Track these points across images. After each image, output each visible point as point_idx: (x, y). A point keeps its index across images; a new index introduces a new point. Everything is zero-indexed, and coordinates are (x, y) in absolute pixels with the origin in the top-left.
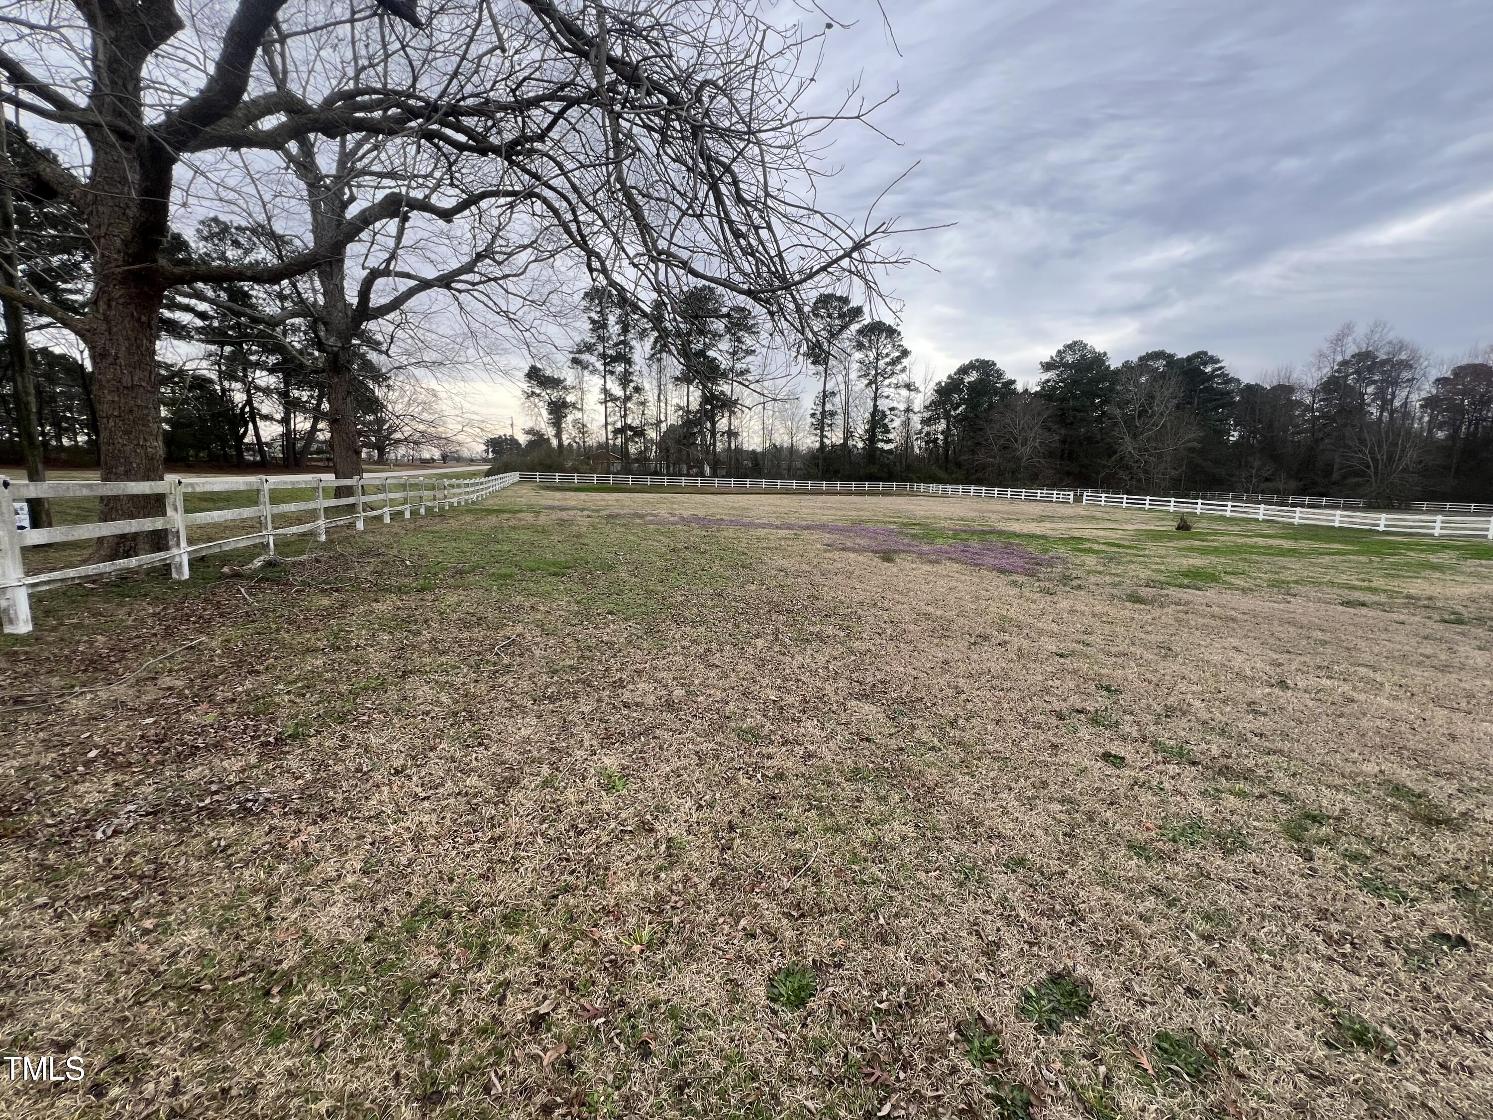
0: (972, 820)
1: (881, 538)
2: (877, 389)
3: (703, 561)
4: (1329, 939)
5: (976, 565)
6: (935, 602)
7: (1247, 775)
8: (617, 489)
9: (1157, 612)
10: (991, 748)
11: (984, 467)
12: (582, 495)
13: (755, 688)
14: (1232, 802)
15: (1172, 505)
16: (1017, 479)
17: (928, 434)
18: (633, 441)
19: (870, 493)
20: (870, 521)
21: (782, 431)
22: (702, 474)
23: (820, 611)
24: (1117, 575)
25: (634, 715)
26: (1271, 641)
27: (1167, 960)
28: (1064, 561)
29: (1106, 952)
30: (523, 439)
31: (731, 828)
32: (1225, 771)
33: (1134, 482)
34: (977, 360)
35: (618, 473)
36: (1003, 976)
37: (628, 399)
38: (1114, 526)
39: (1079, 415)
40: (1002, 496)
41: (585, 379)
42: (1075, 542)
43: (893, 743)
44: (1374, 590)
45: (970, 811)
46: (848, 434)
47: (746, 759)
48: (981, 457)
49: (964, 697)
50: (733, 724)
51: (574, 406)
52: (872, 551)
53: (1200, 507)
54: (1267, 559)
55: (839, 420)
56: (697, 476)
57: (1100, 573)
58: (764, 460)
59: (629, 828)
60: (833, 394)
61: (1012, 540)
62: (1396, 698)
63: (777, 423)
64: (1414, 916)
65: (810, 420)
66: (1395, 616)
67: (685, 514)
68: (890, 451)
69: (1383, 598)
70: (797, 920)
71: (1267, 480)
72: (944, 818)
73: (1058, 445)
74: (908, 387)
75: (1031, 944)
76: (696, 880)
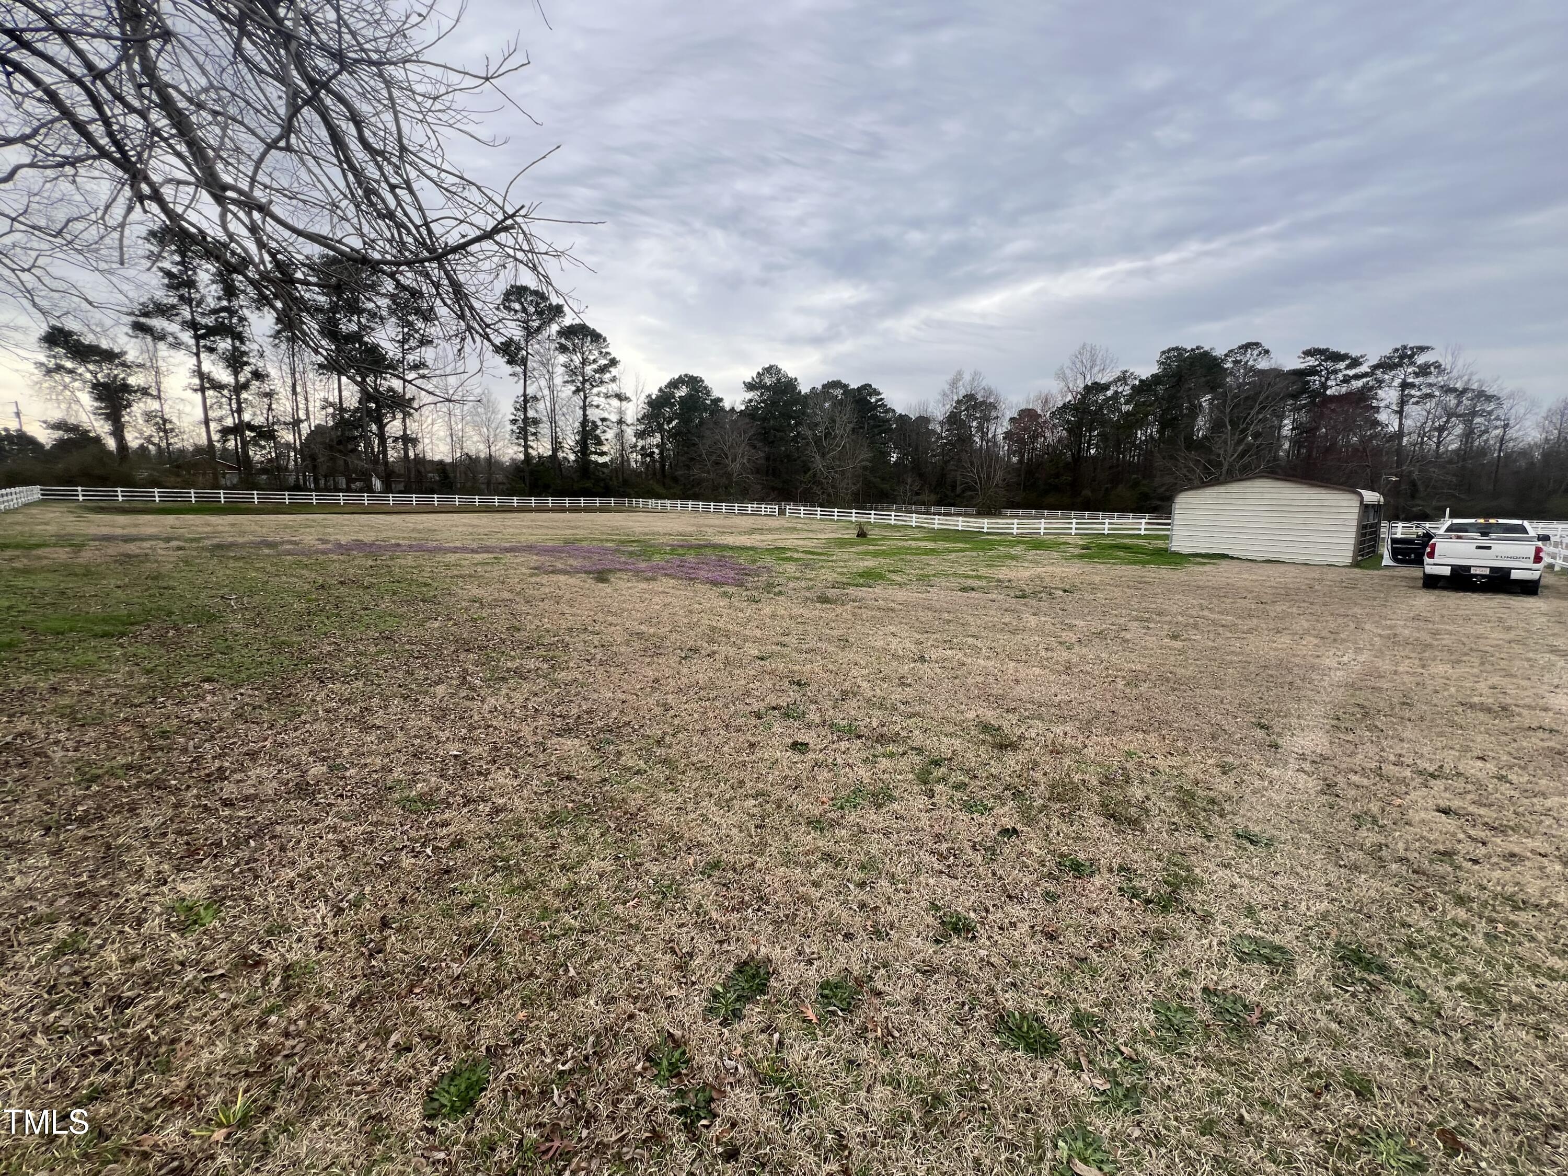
0: (673, 836)
1: (596, 557)
2: (585, 397)
3: (368, 597)
4: (942, 857)
5: (691, 579)
6: (648, 621)
7: (895, 739)
8: (232, 509)
9: (839, 610)
10: (695, 759)
11: (699, 482)
12: (170, 519)
13: (430, 745)
14: (884, 763)
15: (854, 516)
16: (729, 494)
17: (643, 448)
18: (256, 444)
19: (587, 510)
20: (586, 539)
21: (475, 438)
22: (369, 489)
23: (521, 642)
24: (810, 579)
25: (242, 813)
26: (917, 624)
27: (831, 914)
28: (769, 570)
29: (785, 926)
30: (45, 437)
31: (385, 924)
32: (881, 739)
33: (825, 496)
34: (686, 376)
35: (234, 487)
36: (694, 983)
37: (240, 388)
38: (810, 535)
39: (779, 434)
40: (717, 511)
41: (160, 354)
42: (779, 552)
43: (596, 776)
44: (979, 577)
45: (671, 827)
46: (557, 445)
47: (413, 833)
48: (696, 472)
49: (672, 713)
50: (397, 796)
51: (145, 392)
52: (586, 572)
53: (872, 517)
54: (916, 558)
55: (545, 428)
56: (361, 491)
57: (798, 579)
58: (454, 472)
59: (220, 972)
60: (535, 398)
61: (725, 553)
62: (988, 658)
63: (469, 429)
64: (991, 821)
65: (509, 427)
66: (990, 596)
67: (344, 540)
68: (605, 465)
69: (983, 583)
70: (469, 1007)
71: (917, 494)
72: (645, 842)
73: (763, 461)
74: (620, 397)
75: (721, 942)
76: (327, 1007)
